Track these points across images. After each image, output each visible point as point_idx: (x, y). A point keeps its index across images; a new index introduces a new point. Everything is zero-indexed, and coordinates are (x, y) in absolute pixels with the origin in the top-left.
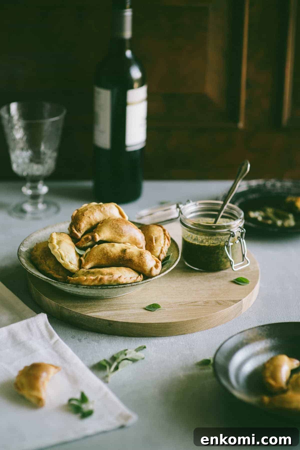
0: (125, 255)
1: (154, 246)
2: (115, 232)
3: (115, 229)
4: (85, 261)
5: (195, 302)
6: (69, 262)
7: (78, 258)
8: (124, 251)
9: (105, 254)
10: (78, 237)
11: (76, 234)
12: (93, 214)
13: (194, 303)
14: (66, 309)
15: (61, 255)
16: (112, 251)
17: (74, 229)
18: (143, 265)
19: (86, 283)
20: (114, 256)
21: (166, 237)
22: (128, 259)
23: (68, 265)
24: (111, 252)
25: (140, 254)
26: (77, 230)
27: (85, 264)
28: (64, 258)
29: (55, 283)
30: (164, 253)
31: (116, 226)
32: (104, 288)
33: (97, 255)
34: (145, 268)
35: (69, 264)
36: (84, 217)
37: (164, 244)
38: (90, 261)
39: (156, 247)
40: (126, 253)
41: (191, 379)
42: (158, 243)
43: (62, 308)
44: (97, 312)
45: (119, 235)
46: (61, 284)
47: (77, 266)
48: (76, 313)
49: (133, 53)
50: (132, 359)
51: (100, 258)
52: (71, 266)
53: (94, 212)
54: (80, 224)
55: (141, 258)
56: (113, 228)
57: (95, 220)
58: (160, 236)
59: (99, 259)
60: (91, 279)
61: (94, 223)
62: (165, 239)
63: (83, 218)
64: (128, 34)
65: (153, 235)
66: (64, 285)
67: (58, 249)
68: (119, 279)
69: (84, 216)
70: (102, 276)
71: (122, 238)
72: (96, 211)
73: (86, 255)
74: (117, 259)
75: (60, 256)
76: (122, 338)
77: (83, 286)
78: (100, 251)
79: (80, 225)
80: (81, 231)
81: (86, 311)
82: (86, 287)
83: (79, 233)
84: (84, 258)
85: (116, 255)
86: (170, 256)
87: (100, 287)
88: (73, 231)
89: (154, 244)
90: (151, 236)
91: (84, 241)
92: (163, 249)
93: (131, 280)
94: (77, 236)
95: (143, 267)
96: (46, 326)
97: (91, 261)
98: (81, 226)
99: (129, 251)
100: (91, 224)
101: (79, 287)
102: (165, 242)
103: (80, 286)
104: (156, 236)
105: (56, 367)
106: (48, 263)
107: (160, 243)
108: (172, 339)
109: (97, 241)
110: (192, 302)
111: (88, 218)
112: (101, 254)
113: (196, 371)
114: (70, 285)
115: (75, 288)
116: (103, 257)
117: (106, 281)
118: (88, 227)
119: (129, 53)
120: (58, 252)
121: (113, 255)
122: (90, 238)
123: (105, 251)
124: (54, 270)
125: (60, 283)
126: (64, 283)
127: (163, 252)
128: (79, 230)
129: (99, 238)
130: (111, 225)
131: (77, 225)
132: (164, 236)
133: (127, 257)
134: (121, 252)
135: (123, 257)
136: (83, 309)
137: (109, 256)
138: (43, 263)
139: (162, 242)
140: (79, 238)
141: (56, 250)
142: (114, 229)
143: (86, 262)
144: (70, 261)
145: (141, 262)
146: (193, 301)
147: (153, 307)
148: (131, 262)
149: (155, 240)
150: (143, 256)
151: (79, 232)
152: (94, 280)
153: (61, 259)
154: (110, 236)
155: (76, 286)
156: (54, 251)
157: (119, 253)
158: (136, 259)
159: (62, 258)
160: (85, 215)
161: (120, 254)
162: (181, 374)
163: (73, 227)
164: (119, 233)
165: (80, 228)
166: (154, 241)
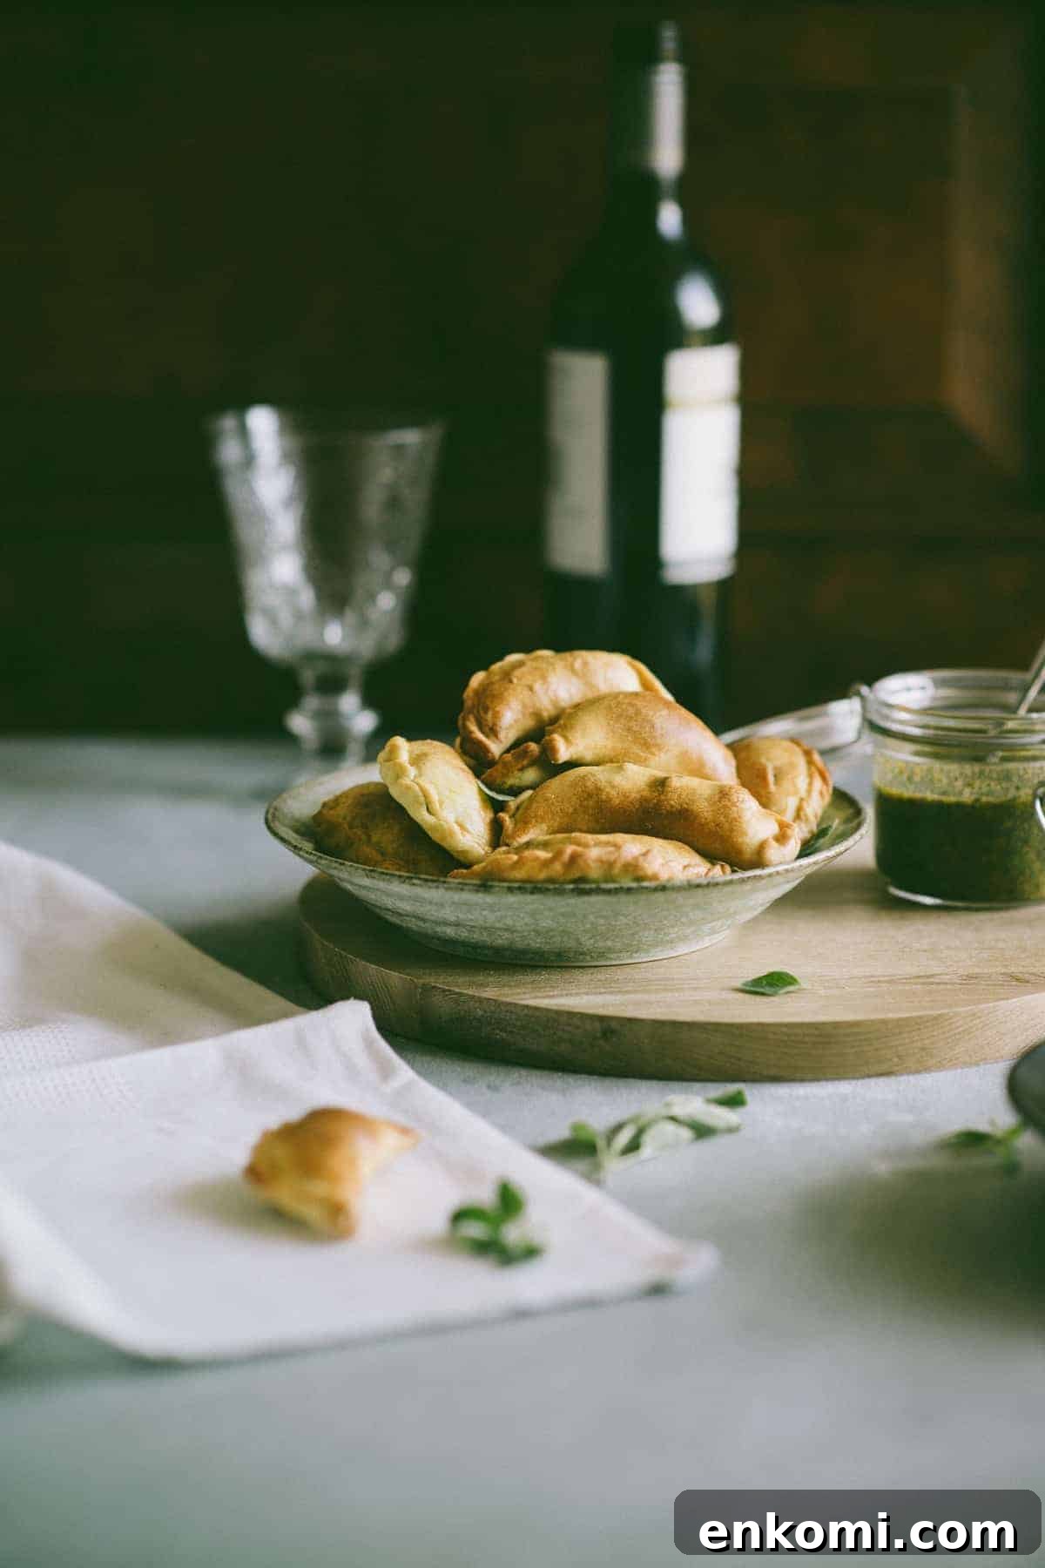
0: (666, 796)
1: (770, 793)
2: (629, 730)
3: (625, 719)
4: (516, 824)
5: (928, 977)
6: (457, 822)
7: (489, 815)
8: (661, 784)
9: (590, 796)
10: (490, 755)
11: (480, 743)
12: (544, 678)
13: (926, 979)
14: (444, 991)
15: (425, 796)
16: (616, 784)
17: (473, 728)
18: (732, 830)
19: (519, 874)
20: (623, 798)
21: (813, 769)
22: (674, 809)
23: (452, 834)
24: (613, 787)
25: (721, 792)
26: (487, 729)
27: (514, 832)
28: (436, 806)
29: (402, 880)
30: (807, 820)
31: (631, 711)
32: (584, 889)
33: (559, 799)
34: (740, 840)
35: (456, 828)
36: (512, 686)
37: (809, 791)
38: (534, 820)
39: (777, 796)
40: (666, 789)
41: (921, 1179)
42: (786, 784)
43: (428, 990)
44: (557, 996)
45: (640, 743)
46: (426, 880)
47: (484, 841)
48: (480, 1000)
49: (687, 220)
50: (694, 1121)
51: (571, 810)
52: (464, 836)
53: (547, 670)
54: (497, 709)
55: (725, 807)
56: (620, 716)
57: (551, 701)
58: (792, 765)
59: (567, 813)
60: (537, 858)
61: (548, 711)
62: (811, 776)
63: (506, 689)
64: (668, 156)
65: (768, 759)
66: (435, 884)
67: (415, 777)
68: (641, 859)
69: (511, 681)
70: (579, 849)
71: (653, 754)
72: (554, 669)
73: (518, 808)
74: (634, 810)
75: (422, 799)
76: (654, 1083)
77: (506, 884)
78: (571, 786)
79: (496, 715)
80: (502, 735)
81: (519, 994)
82: (516, 885)
83: (494, 742)
84: (512, 816)
85: (630, 799)
86: (830, 827)
87: (571, 886)
88: (471, 732)
89: (772, 788)
90: (761, 764)
91: (510, 762)
92: (805, 805)
93: (685, 873)
94: (486, 750)
95: (729, 837)
96: (369, 1044)
97: (537, 821)
98: (500, 718)
99: (678, 785)
100: (537, 715)
101: (491, 887)
102: (810, 784)
103: (496, 884)
104: (778, 763)
105: (405, 1131)
106: (375, 839)
107: (795, 785)
108: (844, 1088)
109: (560, 762)
110: (919, 977)
111: (526, 692)
112: (574, 794)
113: (941, 1162)
114: (460, 883)
115: (477, 891)
116: (581, 806)
117: (592, 865)
118: (529, 723)
119: (670, 219)
120: (417, 788)
121: (617, 798)
122: (531, 751)
123: (589, 784)
124: (401, 859)
125: (419, 879)
126: (435, 878)
127: (806, 815)
128: (492, 732)
129: (567, 748)
130: (610, 707)
131: (486, 712)
132: (809, 769)
133: (672, 802)
134: (647, 788)
135: (657, 804)
136: (506, 990)
137: (606, 801)
138: (360, 840)
139: (802, 781)
140: (494, 757)
141: (407, 781)
142: (622, 721)
143: (519, 826)
144: (461, 819)
145: (722, 818)
146: (922, 974)
147: (772, 983)
148: (686, 819)
149: (775, 776)
150: (729, 800)
151: (494, 738)
152: (546, 864)
153: (425, 812)
154: (610, 744)
155: (480, 886)
156: (401, 785)
157: (643, 791)
158: (703, 808)
159: (428, 809)
160: (515, 680)
161: (646, 793)
162: (882, 1168)
163: (472, 723)
164: (641, 734)
165: (494, 724)
166: (771, 778)
